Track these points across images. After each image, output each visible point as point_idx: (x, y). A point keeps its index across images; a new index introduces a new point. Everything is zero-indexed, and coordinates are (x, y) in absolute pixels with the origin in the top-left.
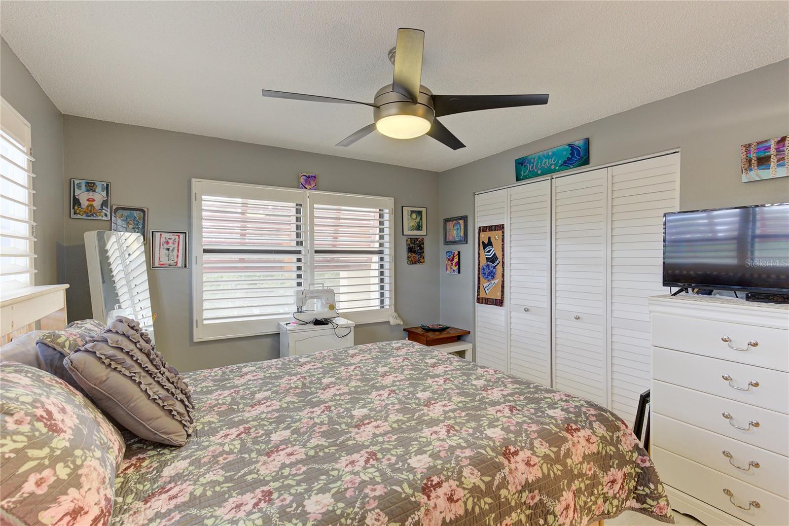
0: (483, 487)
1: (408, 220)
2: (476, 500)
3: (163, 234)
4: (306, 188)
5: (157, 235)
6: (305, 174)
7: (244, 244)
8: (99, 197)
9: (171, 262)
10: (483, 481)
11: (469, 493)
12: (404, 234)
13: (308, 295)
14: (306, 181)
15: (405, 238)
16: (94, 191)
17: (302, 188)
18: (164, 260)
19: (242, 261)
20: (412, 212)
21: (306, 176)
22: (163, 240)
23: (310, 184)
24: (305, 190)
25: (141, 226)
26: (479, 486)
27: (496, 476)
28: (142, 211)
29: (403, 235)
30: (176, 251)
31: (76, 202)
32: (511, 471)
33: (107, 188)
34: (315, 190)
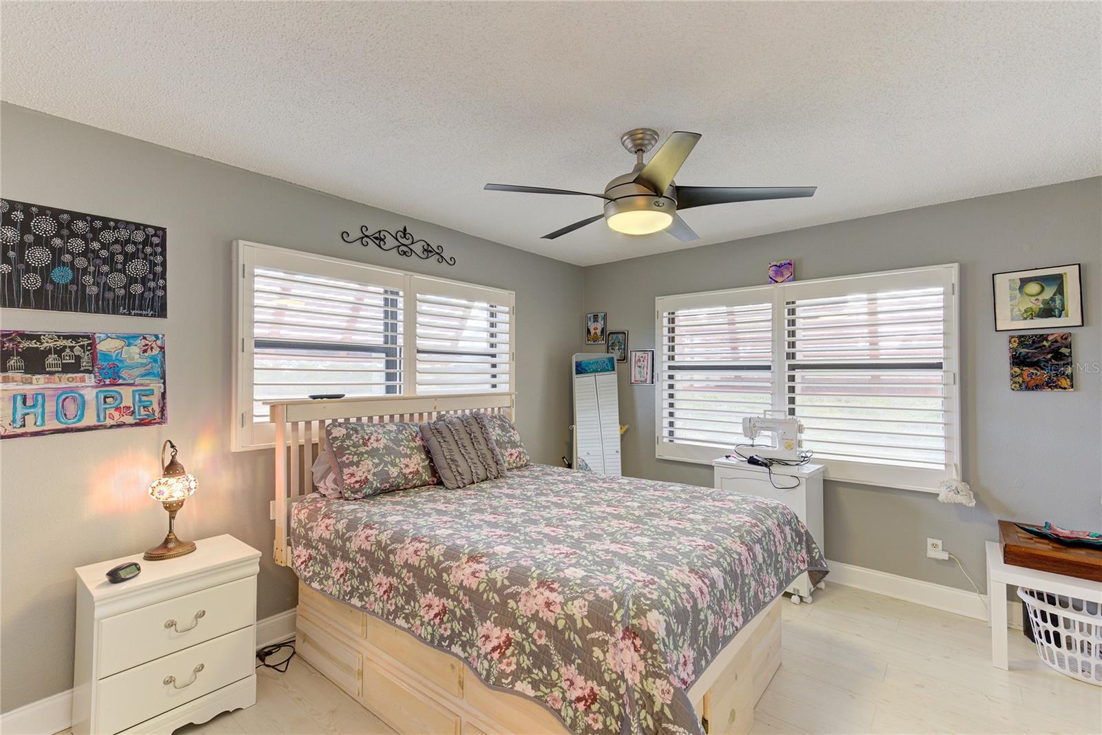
0: (499, 584)
1: (1012, 298)
2: (487, 588)
3: (637, 353)
4: (777, 282)
5: (634, 353)
6: (775, 263)
7: (737, 359)
8: (600, 325)
9: (643, 379)
10: (503, 582)
11: (487, 580)
12: (998, 329)
13: (757, 425)
14: (776, 273)
15: (1006, 336)
16: (597, 321)
17: (771, 283)
18: (638, 378)
19: (737, 378)
20: (1024, 282)
21: (776, 266)
22: (637, 358)
23: (782, 275)
24: (776, 284)
25: (623, 347)
26: (497, 582)
27: (514, 586)
28: (624, 333)
29: (996, 331)
30: (645, 368)
31: (589, 331)
32: (528, 594)
33: (605, 318)
34: (790, 281)
